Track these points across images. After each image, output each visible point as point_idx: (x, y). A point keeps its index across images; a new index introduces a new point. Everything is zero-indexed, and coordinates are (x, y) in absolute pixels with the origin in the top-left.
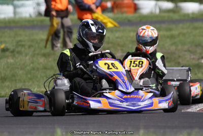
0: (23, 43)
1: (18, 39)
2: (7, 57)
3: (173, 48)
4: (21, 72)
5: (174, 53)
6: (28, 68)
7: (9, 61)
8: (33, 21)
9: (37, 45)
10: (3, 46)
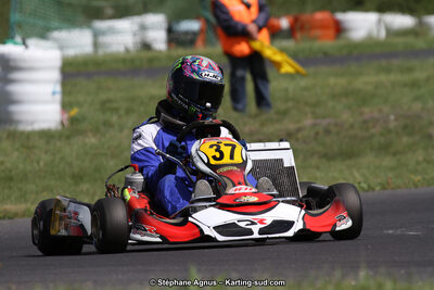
0: (115, 105)
1: (104, 96)
2: (83, 133)
3: (417, 106)
7: (87, 140)
8: (132, 60)
9: (142, 109)
10: (74, 112)
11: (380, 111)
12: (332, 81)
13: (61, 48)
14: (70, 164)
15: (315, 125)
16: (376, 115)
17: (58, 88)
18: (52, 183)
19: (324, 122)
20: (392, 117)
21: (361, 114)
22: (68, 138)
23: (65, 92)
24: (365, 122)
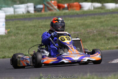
0: (20, 28)
1: (17, 26)
2: (11, 36)
3: (102, 28)
4: (19, 44)
5: (103, 31)
6: (23, 41)
7: (12, 38)
8: (25, 16)
9: (27, 29)
10: (9, 30)
11: (92, 29)
12: (79, 21)
13: (5, 12)
14: (8, 44)
15: (74, 33)
16: (91, 31)
17: (4, 24)
18: (3, 49)
19: (77, 33)
20: (95, 31)
21: (87, 30)
22: (7, 37)
23: (6, 25)
24: (88, 32)
